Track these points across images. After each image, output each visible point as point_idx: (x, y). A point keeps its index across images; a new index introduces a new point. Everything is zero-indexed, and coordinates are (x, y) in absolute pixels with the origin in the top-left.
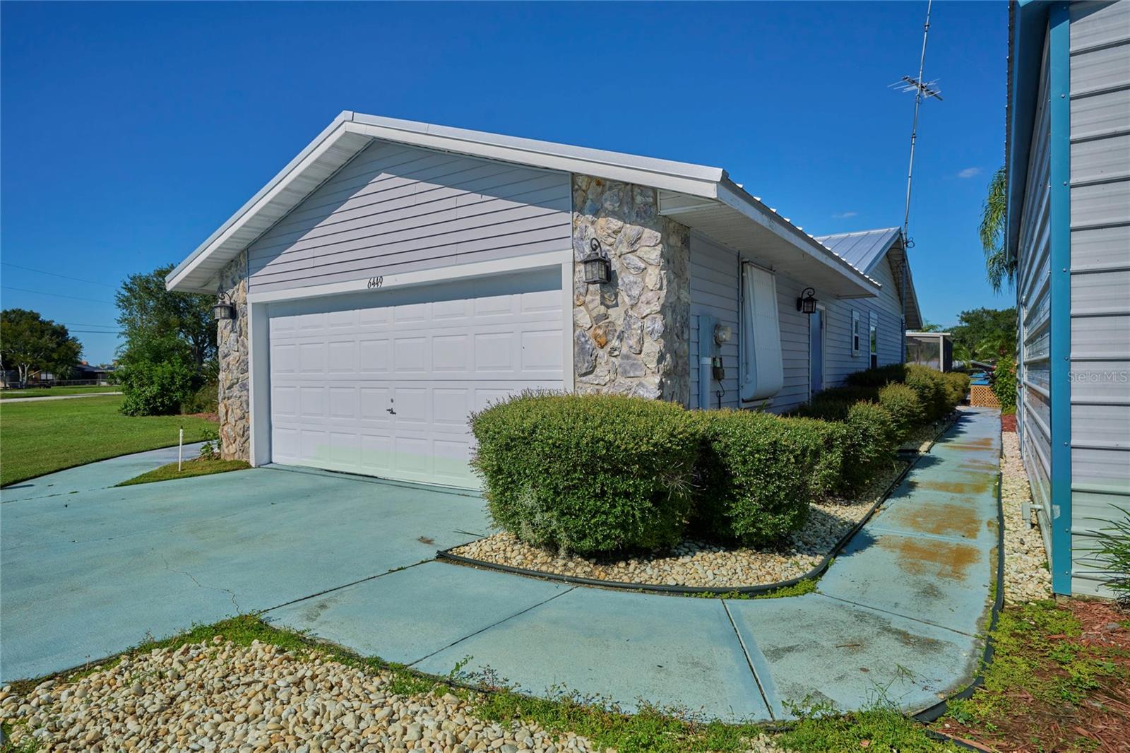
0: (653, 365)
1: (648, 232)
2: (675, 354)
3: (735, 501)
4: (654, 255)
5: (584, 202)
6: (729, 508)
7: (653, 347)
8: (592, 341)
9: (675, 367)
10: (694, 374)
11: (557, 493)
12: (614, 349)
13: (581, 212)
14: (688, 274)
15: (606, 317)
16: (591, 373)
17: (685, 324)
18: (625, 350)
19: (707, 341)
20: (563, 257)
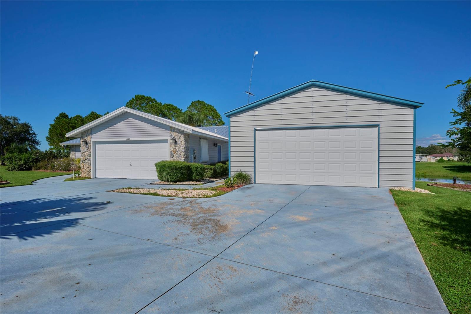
0: (183, 156)
1: (182, 136)
2: (187, 155)
3: (193, 174)
4: (183, 139)
5: (172, 129)
6: (192, 175)
7: (183, 154)
8: (173, 153)
9: (187, 157)
10: (190, 158)
11: (169, 173)
12: (177, 154)
13: (171, 131)
14: (189, 142)
15: (175, 148)
16: (173, 157)
17: (188, 150)
18: (178, 154)
19: (192, 153)
20: (168, 138)
